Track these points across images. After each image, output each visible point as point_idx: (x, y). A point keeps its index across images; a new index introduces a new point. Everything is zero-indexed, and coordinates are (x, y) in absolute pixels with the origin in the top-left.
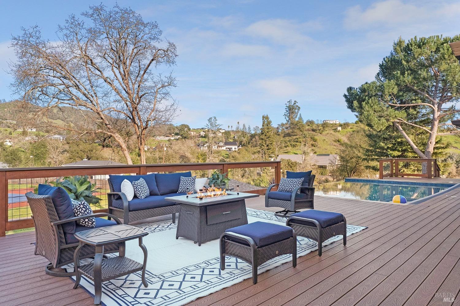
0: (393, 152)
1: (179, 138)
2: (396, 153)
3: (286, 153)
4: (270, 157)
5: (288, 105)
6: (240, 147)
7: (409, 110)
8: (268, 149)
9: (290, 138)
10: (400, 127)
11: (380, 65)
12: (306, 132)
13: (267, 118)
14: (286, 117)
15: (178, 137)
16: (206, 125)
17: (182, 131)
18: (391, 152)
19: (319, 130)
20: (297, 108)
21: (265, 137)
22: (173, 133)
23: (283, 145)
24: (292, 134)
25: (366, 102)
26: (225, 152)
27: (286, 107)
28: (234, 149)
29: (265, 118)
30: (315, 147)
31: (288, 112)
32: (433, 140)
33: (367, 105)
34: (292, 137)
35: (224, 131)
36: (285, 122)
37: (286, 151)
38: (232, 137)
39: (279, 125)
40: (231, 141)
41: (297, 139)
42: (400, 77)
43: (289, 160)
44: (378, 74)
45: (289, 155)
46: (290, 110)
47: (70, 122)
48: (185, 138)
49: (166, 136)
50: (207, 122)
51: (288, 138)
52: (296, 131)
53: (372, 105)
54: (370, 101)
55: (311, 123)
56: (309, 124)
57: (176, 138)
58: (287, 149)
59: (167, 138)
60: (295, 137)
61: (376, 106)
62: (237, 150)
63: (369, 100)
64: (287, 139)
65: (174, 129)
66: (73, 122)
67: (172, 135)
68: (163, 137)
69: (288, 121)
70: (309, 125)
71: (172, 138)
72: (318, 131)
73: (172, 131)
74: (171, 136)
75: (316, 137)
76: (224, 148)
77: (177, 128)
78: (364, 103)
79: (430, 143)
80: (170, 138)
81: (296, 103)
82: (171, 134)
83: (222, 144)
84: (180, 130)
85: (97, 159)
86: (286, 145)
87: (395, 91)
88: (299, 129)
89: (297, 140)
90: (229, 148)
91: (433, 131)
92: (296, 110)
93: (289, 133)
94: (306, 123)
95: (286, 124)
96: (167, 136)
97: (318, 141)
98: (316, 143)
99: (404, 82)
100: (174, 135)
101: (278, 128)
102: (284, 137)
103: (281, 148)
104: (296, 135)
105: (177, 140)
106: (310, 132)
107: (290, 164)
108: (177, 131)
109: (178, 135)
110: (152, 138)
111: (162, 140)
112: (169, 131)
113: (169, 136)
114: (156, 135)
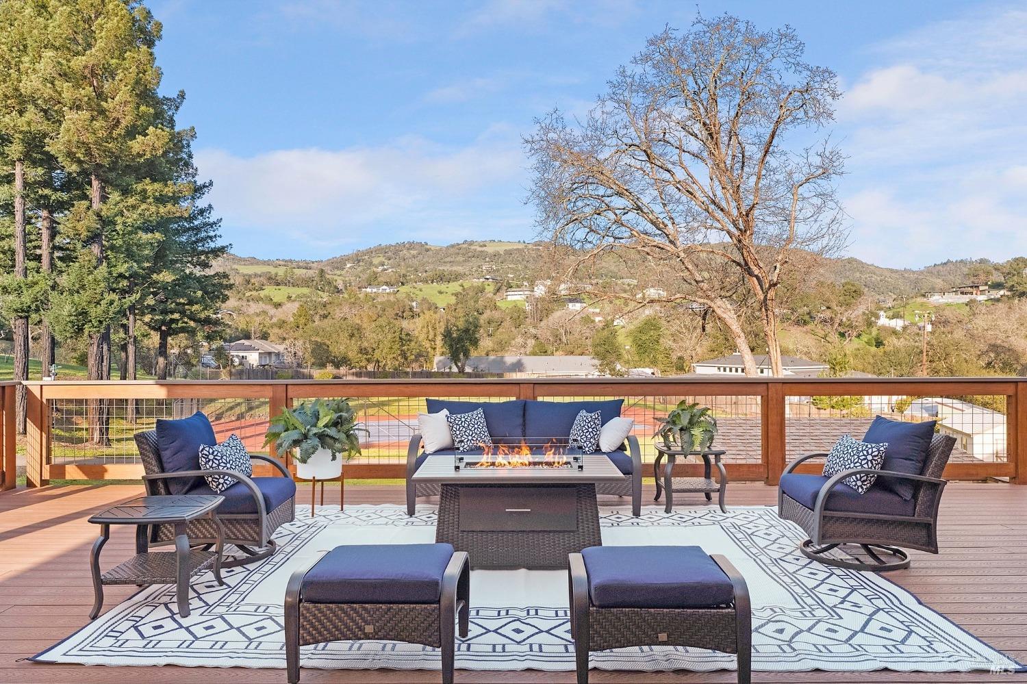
1: (1002, 296)
15: (1002, 292)
17: (1014, 275)
22: (986, 284)
48: (1021, 295)
49: (962, 293)
57: (992, 297)
59: (966, 298)
65: (988, 273)
67: (981, 288)
68: (953, 295)
71: (982, 298)
73: (982, 277)
74: (979, 293)
77: (996, 269)
80: (974, 296)
82: (978, 287)
84: (1009, 274)
96: (966, 293)
100: (986, 288)
105: (998, 300)
108: (997, 277)
109: (1000, 289)
110: (920, 300)
111: (949, 305)
112: (972, 279)
113: (972, 293)
114: (933, 291)
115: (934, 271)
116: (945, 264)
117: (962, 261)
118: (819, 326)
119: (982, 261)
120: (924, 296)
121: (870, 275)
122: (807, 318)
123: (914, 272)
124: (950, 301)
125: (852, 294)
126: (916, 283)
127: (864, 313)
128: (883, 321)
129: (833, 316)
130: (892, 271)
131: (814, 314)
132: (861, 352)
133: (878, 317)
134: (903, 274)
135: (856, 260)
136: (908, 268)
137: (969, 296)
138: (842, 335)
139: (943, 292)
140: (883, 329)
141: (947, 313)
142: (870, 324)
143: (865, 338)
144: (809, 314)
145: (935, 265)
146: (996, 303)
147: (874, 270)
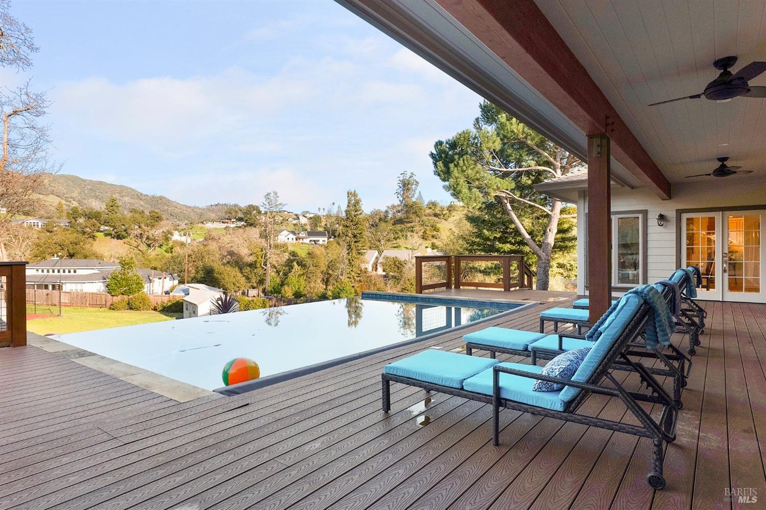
0: (503, 245)
1: (242, 225)
2: (507, 247)
3: (395, 247)
4: (358, 253)
5: (401, 179)
6: (331, 239)
7: (521, 178)
8: (355, 242)
9: (403, 226)
10: (508, 205)
11: (481, 105)
12: (425, 218)
13: (355, 195)
14: (399, 195)
15: (242, 223)
16: (262, 204)
17: (248, 214)
18: (501, 245)
19: (444, 215)
20: (415, 183)
21: (351, 223)
22: (235, 218)
23: (392, 236)
24: (405, 220)
25: (456, 163)
26: (308, 246)
27: (399, 182)
28: (321, 242)
29: (351, 195)
30: (436, 238)
31: (401, 189)
32: (554, 227)
33: (456, 168)
34: (405, 224)
35: (312, 216)
36: (397, 202)
37: (395, 245)
38: (323, 224)
39: (388, 207)
40: (321, 229)
41: (413, 227)
42: (506, 123)
43: (396, 258)
44: (477, 120)
45: (399, 251)
46: (404, 185)
47: (72, 200)
48: (251, 225)
49: (223, 222)
50: (264, 200)
51: (399, 225)
52: (411, 216)
53: (464, 168)
54: (461, 162)
55: (433, 204)
56: (431, 206)
57: (237, 225)
58: (397, 241)
59: (224, 225)
60: (409, 225)
61: (470, 172)
62: (326, 243)
63: (459, 160)
64: (399, 227)
65: (236, 212)
66: (77, 199)
67: (232, 220)
68: (218, 223)
69: (402, 202)
70: (430, 208)
71: (232, 226)
72: (442, 216)
73: (234, 214)
74: (231, 223)
75: (438, 225)
76: (307, 241)
77: (241, 210)
78: (452, 165)
79: (550, 230)
80: (229, 225)
81: (414, 176)
82: (230, 219)
83: (304, 235)
84: (246, 213)
85: (86, 257)
86: (397, 236)
87: (498, 146)
88: (415, 213)
89: (411, 229)
90: (314, 241)
91: (554, 212)
92: (413, 186)
93: (402, 219)
94: (427, 205)
95: (398, 206)
96: (225, 223)
97: (441, 230)
98: (438, 233)
99: (512, 131)
100: (235, 220)
101: (386, 212)
102: (393, 225)
103: (389, 240)
104: (412, 222)
105: (240, 227)
106: (430, 218)
107: (397, 263)
108: (240, 215)
109: (242, 222)
110: (200, 225)
111: (216, 229)
112: (229, 215)
113: (228, 223)
114: (208, 220)
115: (211, 209)
116: (217, 205)
117: (225, 204)
118: (133, 239)
119: (236, 205)
120: (203, 223)
121: (174, 208)
122: (124, 233)
123: (200, 209)
124: (217, 226)
125: (156, 219)
126: (201, 215)
127: (163, 232)
128: (176, 237)
129: (143, 233)
130: (187, 207)
131: (129, 231)
132: (160, 256)
133: (172, 234)
134: (193, 209)
135: (165, 198)
136: (196, 206)
137: (226, 224)
138: (149, 246)
139: (213, 221)
140: (176, 242)
141: (214, 234)
142: (167, 239)
143: (164, 248)
144: (125, 231)
145: (211, 205)
146: (239, 229)
147: (176, 205)
